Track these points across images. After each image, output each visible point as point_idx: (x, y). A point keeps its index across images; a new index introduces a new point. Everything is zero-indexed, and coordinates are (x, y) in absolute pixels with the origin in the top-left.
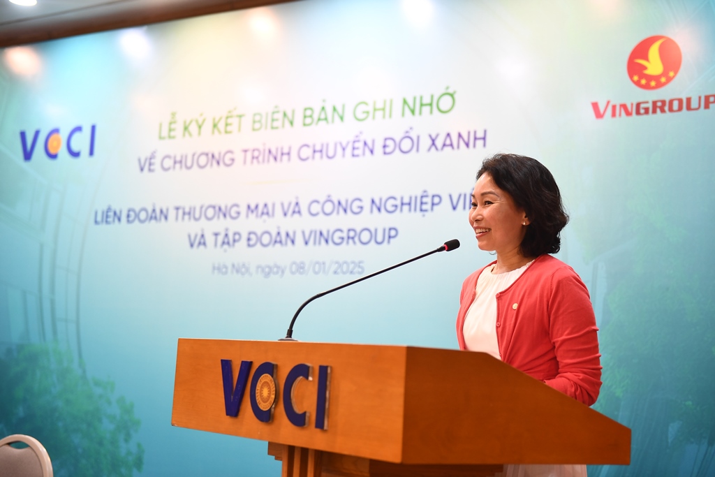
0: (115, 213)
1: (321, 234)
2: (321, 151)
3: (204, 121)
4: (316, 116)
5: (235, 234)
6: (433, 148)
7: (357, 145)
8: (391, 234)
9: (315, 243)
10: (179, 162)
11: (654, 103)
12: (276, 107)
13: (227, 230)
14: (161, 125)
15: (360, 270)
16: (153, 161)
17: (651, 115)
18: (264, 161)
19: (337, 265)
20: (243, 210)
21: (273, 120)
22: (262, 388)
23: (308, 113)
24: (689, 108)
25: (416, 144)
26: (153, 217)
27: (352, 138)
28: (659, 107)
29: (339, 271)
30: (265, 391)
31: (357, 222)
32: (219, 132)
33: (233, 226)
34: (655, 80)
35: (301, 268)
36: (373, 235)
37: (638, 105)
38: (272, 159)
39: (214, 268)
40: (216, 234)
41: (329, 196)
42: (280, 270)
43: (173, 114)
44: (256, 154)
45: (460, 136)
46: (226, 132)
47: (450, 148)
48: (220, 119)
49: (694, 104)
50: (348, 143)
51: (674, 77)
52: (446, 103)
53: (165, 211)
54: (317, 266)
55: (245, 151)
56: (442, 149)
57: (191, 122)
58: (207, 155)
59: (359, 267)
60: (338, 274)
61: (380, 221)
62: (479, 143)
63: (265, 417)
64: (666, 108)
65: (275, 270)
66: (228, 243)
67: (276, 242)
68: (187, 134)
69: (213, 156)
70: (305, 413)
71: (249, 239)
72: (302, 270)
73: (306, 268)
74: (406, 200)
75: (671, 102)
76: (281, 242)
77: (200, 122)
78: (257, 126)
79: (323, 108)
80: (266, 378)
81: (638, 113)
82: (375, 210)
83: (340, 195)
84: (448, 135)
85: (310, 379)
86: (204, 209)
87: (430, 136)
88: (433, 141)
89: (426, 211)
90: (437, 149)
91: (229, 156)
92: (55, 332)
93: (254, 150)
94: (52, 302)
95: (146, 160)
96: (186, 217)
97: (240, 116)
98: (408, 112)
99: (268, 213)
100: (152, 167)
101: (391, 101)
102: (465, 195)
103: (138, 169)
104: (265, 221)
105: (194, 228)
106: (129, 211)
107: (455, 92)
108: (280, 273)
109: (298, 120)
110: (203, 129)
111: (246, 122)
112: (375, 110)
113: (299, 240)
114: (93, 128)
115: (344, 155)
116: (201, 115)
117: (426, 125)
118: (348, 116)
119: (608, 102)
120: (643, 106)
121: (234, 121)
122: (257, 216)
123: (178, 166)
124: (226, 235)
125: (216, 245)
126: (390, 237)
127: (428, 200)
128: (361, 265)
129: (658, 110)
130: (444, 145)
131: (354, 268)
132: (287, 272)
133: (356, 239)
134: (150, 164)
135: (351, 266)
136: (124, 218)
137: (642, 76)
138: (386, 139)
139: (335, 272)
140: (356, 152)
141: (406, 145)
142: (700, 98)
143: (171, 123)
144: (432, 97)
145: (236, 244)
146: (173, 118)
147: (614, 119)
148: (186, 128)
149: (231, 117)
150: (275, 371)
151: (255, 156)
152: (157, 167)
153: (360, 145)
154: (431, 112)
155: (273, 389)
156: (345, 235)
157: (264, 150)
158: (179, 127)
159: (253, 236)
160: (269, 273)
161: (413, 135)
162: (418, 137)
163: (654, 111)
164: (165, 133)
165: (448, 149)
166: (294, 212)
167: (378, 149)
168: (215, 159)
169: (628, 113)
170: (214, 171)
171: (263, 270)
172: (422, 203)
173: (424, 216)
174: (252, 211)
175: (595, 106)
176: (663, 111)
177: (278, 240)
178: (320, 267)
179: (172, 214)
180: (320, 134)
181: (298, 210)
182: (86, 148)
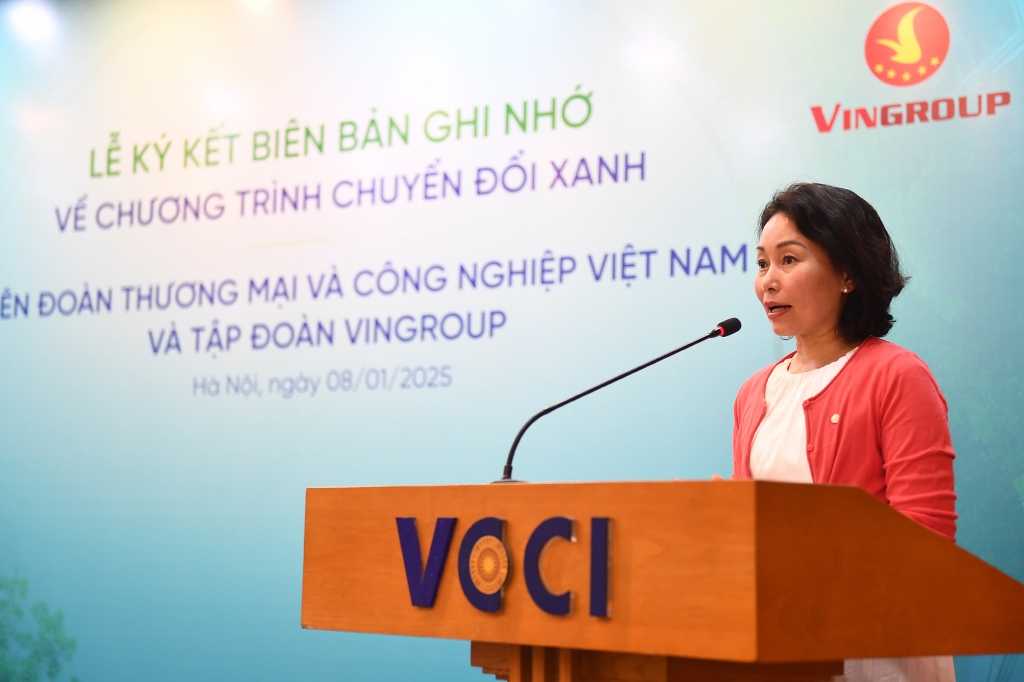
0: (17, 300)
1: (377, 324)
2: (372, 191)
3: (169, 145)
4: (360, 135)
5: (229, 329)
6: (559, 183)
7: (431, 180)
8: (495, 321)
9: (367, 339)
10: (129, 214)
11: (910, 107)
12: (292, 121)
13: (216, 322)
14: (93, 154)
15: (445, 380)
16: (80, 213)
17: (905, 126)
18: (275, 209)
19: (406, 373)
20: (243, 289)
21: (288, 143)
22: (481, 558)
23: (348, 130)
24: (964, 113)
25: (530, 178)
26: (85, 304)
27: (423, 170)
28: (918, 112)
29: (410, 382)
30: (489, 564)
32: (197, 163)
33: (226, 316)
34: (909, 71)
35: (345, 380)
36: (465, 323)
37: (885, 110)
38: (288, 206)
39: (196, 386)
40: (198, 331)
41: (388, 263)
42: (310, 385)
43: (115, 136)
44: (261, 197)
45: (602, 162)
46: (208, 163)
47: (586, 183)
48: (198, 141)
49: (972, 108)
50: (417, 177)
51: (938, 66)
52: (577, 111)
53: (105, 294)
54: (373, 377)
55: (243, 194)
56: (574, 184)
57: (146, 147)
58: (176, 201)
59: (443, 375)
60: (408, 387)
61: (476, 302)
62: (634, 173)
63: (491, 604)
64: (929, 114)
65: (302, 384)
66: (219, 344)
67: (300, 339)
68: (139, 167)
69: (187, 202)
70: (567, 595)
71: (254, 337)
72: (347, 384)
73: (354, 380)
74: (518, 267)
75: (936, 104)
76: (309, 339)
77: (162, 148)
78: (261, 152)
79: (373, 122)
80: (488, 542)
81: (885, 122)
82: (466, 283)
83: (412, 260)
84: (583, 161)
85: (574, 539)
86: (174, 290)
87: (553, 164)
88: (559, 172)
89: (551, 282)
90: (565, 184)
91: (214, 202)
93: (257, 192)
95: (69, 210)
96: (144, 303)
97: (232, 137)
98: (514, 125)
99: (285, 294)
100: (80, 223)
101: (487, 109)
102: (614, 256)
103: (56, 227)
104: (280, 307)
105: (158, 321)
106: (42, 296)
107: (591, 94)
108: (310, 389)
109: (331, 141)
110: (167, 158)
111: (243, 147)
112: (460, 123)
113: (341, 335)
115: (410, 197)
116: (164, 136)
118: (416, 134)
119: (838, 107)
120: (891, 111)
121: (222, 145)
122: (267, 298)
123: (126, 220)
124: (215, 331)
125: (197, 348)
126: (493, 326)
127: (554, 265)
128: (446, 371)
129: (916, 118)
130: (577, 178)
131: (435, 377)
132: (322, 387)
133: (437, 331)
134: (77, 218)
135: (431, 375)
136: (33, 308)
137: (889, 65)
138: (480, 170)
139: (404, 386)
140: (431, 192)
141: (514, 178)
142: (980, 97)
143: (110, 151)
144: (554, 101)
145: (232, 345)
146: (114, 141)
147: (848, 132)
148: (137, 158)
149: (216, 138)
150: (503, 531)
151: (260, 201)
152: (89, 221)
153: (438, 180)
154: (553, 126)
155: (503, 560)
156: (417, 325)
157: (275, 192)
158: (125, 157)
159: (261, 332)
160: (291, 391)
161: (525, 162)
162: (534, 166)
163: (910, 120)
164: (101, 166)
165: (583, 184)
166: (330, 291)
167: (468, 186)
168: (190, 208)
169: (870, 123)
170: (189, 228)
171: (281, 386)
172: (543, 271)
173: (547, 290)
174: (259, 292)
175: (817, 112)
176: (923, 118)
177: (304, 336)
178: (377, 378)
179: (118, 299)
180: (367, 164)
181: (336, 286)
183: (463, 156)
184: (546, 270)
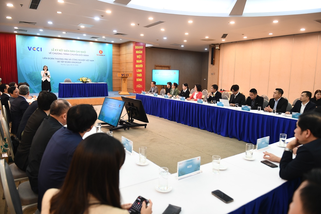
2: (73, 55)
4: (72, 51)
8: (81, 62)
9: (73, 63)
20: (64, 59)
21: (67, 51)
25: (82, 55)
26: (52, 59)
31: (77, 61)
33: (63, 61)
35: (72, 65)
37: (100, 55)
38: (67, 55)
39: (61, 64)
41: (74, 59)
43: (53, 48)
45: (86, 55)
46: (61, 51)
50: (76, 54)
52: (85, 52)
61: (80, 61)
68: (56, 51)
74: (82, 60)
78: (65, 51)
86: (59, 59)
91: (62, 54)
92: (38, 70)
94: (37, 67)
96: (57, 59)
100: (51, 54)
101: (80, 51)
102: (87, 60)
109: (70, 51)
113: (71, 62)
114: (41, 48)
116: (57, 49)
117: (83, 54)
118: (75, 52)
122: (66, 60)
123: (55, 54)
133: (77, 63)
135: (77, 65)
136: (47, 59)
151: (65, 54)
158: (54, 50)
159: (65, 62)
160: (68, 65)
164: (52, 50)
167: (79, 55)
170: (60, 55)
177: (69, 62)
178: (74, 65)
179: (55, 59)
180: (72, 53)
181: (70, 60)
182: (40, 50)
183: (78, 53)
184: (84, 60)
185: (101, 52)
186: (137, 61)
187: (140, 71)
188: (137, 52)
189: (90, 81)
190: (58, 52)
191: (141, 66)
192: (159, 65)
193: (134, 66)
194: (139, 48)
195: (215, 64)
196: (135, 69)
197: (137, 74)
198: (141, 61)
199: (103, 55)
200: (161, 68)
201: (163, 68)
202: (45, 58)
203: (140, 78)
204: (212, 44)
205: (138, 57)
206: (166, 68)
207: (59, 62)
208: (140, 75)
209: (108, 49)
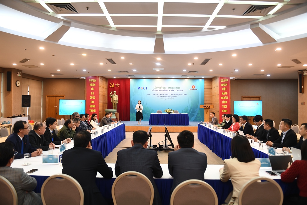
8: (176, 97)
9: (170, 97)
21: (165, 88)
25: (177, 91)
26: (154, 95)
31: (173, 96)
33: (162, 96)
35: (169, 99)
44: (164, 90)
45: (181, 90)
71: (164, 97)
79: (170, 87)
81: (193, 90)
83: (172, 94)
101: (175, 87)
106: (151, 94)
107: (180, 87)
109: (167, 88)
111: (163, 88)
114: (147, 87)
115: (172, 91)
117: (178, 89)
118: (172, 88)
121: (161, 88)
123: (156, 91)
148: (157, 88)
152: (154, 91)
160: (166, 99)
164: (154, 88)
167: (174, 91)
174: (164, 95)
177: (166, 97)
179: (156, 95)
180: (169, 89)
181: (168, 95)
182: (146, 89)
183: (174, 89)
184: (178, 95)
185: (193, 87)
186: (223, 94)
187: (225, 102)
188: (222, 85)
189: (173, 112)
190: (159, 89)
191: (226, 98)
192: (247, 96)
193: (220, 98)
194: (224, 81)
195: (305, 93)
196: (221, 100)
197: (223, 106)
198: (226, 93)
199: (195, 90)
200: (249, 98)
201: (252, 99)
202: (149, 95)
203: (225, 109)
204: (300, 70)
205: (224, 89)
206: (255, 99)
207: (159, 97)
208: (225, 106)
209: (200, 84)
